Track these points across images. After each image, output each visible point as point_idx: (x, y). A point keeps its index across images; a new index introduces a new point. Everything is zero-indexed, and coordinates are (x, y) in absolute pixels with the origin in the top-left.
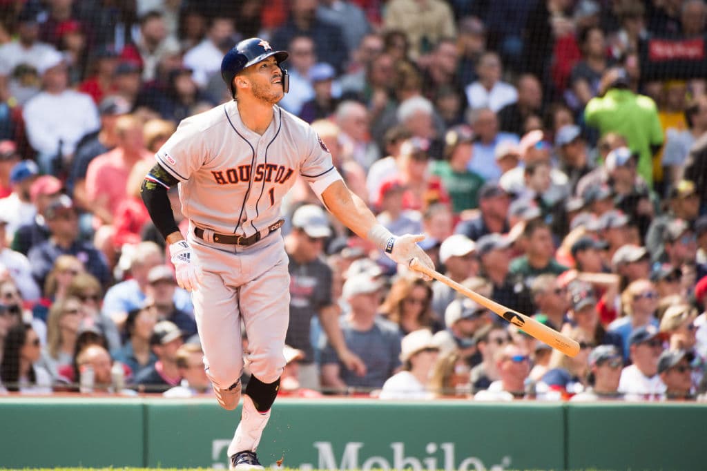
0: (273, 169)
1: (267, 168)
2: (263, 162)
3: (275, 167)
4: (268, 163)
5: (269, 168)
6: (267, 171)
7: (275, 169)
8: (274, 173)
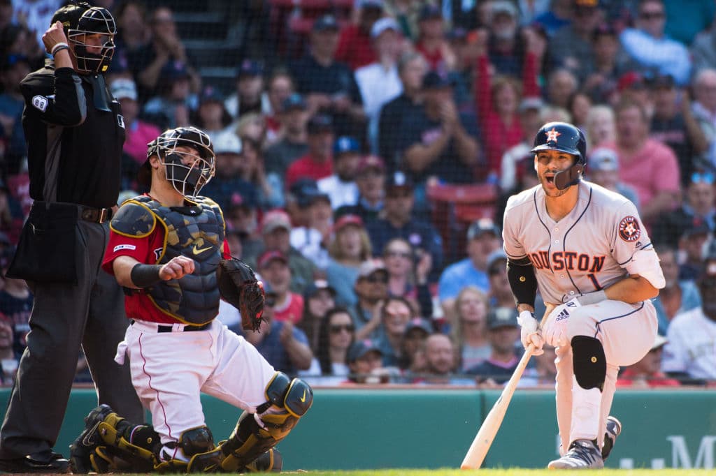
0: (573, 257)
1: (566, 256)
2: (560, 249)
3: (575, 255)
4: (567, 250)
5: (569, 256)
6: (568, 260)
7: (575, 257)
8: (575, 262)
